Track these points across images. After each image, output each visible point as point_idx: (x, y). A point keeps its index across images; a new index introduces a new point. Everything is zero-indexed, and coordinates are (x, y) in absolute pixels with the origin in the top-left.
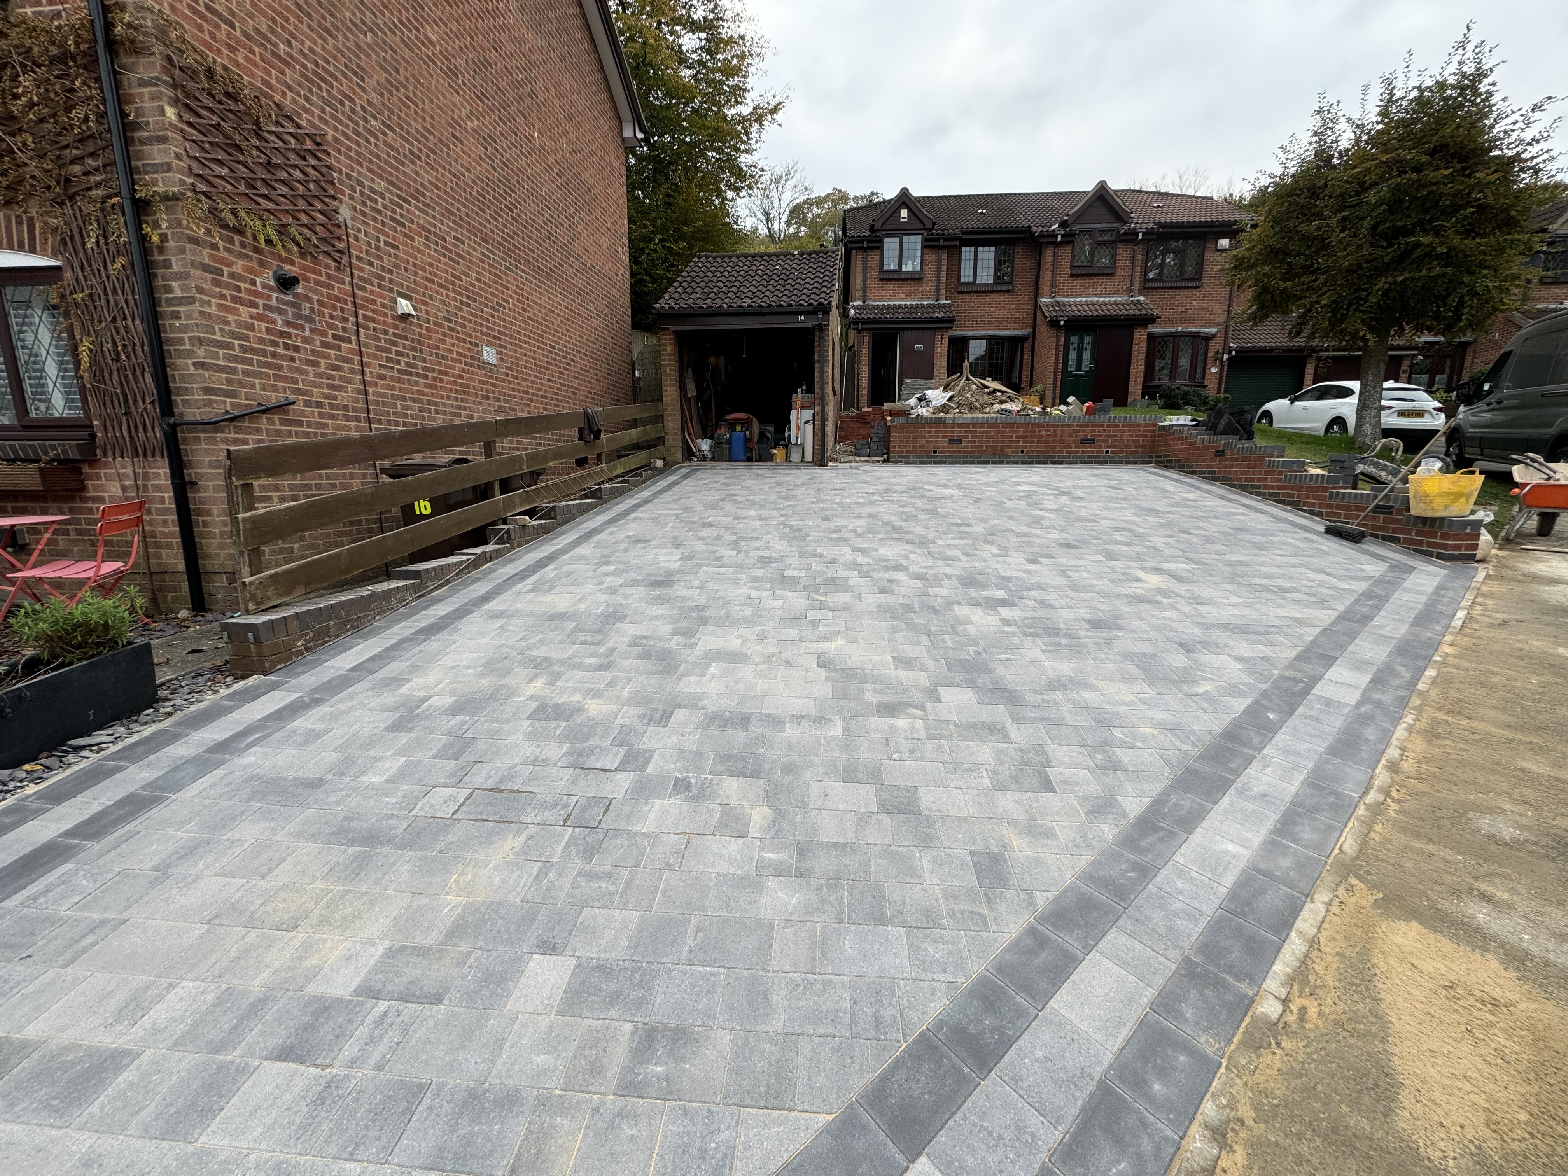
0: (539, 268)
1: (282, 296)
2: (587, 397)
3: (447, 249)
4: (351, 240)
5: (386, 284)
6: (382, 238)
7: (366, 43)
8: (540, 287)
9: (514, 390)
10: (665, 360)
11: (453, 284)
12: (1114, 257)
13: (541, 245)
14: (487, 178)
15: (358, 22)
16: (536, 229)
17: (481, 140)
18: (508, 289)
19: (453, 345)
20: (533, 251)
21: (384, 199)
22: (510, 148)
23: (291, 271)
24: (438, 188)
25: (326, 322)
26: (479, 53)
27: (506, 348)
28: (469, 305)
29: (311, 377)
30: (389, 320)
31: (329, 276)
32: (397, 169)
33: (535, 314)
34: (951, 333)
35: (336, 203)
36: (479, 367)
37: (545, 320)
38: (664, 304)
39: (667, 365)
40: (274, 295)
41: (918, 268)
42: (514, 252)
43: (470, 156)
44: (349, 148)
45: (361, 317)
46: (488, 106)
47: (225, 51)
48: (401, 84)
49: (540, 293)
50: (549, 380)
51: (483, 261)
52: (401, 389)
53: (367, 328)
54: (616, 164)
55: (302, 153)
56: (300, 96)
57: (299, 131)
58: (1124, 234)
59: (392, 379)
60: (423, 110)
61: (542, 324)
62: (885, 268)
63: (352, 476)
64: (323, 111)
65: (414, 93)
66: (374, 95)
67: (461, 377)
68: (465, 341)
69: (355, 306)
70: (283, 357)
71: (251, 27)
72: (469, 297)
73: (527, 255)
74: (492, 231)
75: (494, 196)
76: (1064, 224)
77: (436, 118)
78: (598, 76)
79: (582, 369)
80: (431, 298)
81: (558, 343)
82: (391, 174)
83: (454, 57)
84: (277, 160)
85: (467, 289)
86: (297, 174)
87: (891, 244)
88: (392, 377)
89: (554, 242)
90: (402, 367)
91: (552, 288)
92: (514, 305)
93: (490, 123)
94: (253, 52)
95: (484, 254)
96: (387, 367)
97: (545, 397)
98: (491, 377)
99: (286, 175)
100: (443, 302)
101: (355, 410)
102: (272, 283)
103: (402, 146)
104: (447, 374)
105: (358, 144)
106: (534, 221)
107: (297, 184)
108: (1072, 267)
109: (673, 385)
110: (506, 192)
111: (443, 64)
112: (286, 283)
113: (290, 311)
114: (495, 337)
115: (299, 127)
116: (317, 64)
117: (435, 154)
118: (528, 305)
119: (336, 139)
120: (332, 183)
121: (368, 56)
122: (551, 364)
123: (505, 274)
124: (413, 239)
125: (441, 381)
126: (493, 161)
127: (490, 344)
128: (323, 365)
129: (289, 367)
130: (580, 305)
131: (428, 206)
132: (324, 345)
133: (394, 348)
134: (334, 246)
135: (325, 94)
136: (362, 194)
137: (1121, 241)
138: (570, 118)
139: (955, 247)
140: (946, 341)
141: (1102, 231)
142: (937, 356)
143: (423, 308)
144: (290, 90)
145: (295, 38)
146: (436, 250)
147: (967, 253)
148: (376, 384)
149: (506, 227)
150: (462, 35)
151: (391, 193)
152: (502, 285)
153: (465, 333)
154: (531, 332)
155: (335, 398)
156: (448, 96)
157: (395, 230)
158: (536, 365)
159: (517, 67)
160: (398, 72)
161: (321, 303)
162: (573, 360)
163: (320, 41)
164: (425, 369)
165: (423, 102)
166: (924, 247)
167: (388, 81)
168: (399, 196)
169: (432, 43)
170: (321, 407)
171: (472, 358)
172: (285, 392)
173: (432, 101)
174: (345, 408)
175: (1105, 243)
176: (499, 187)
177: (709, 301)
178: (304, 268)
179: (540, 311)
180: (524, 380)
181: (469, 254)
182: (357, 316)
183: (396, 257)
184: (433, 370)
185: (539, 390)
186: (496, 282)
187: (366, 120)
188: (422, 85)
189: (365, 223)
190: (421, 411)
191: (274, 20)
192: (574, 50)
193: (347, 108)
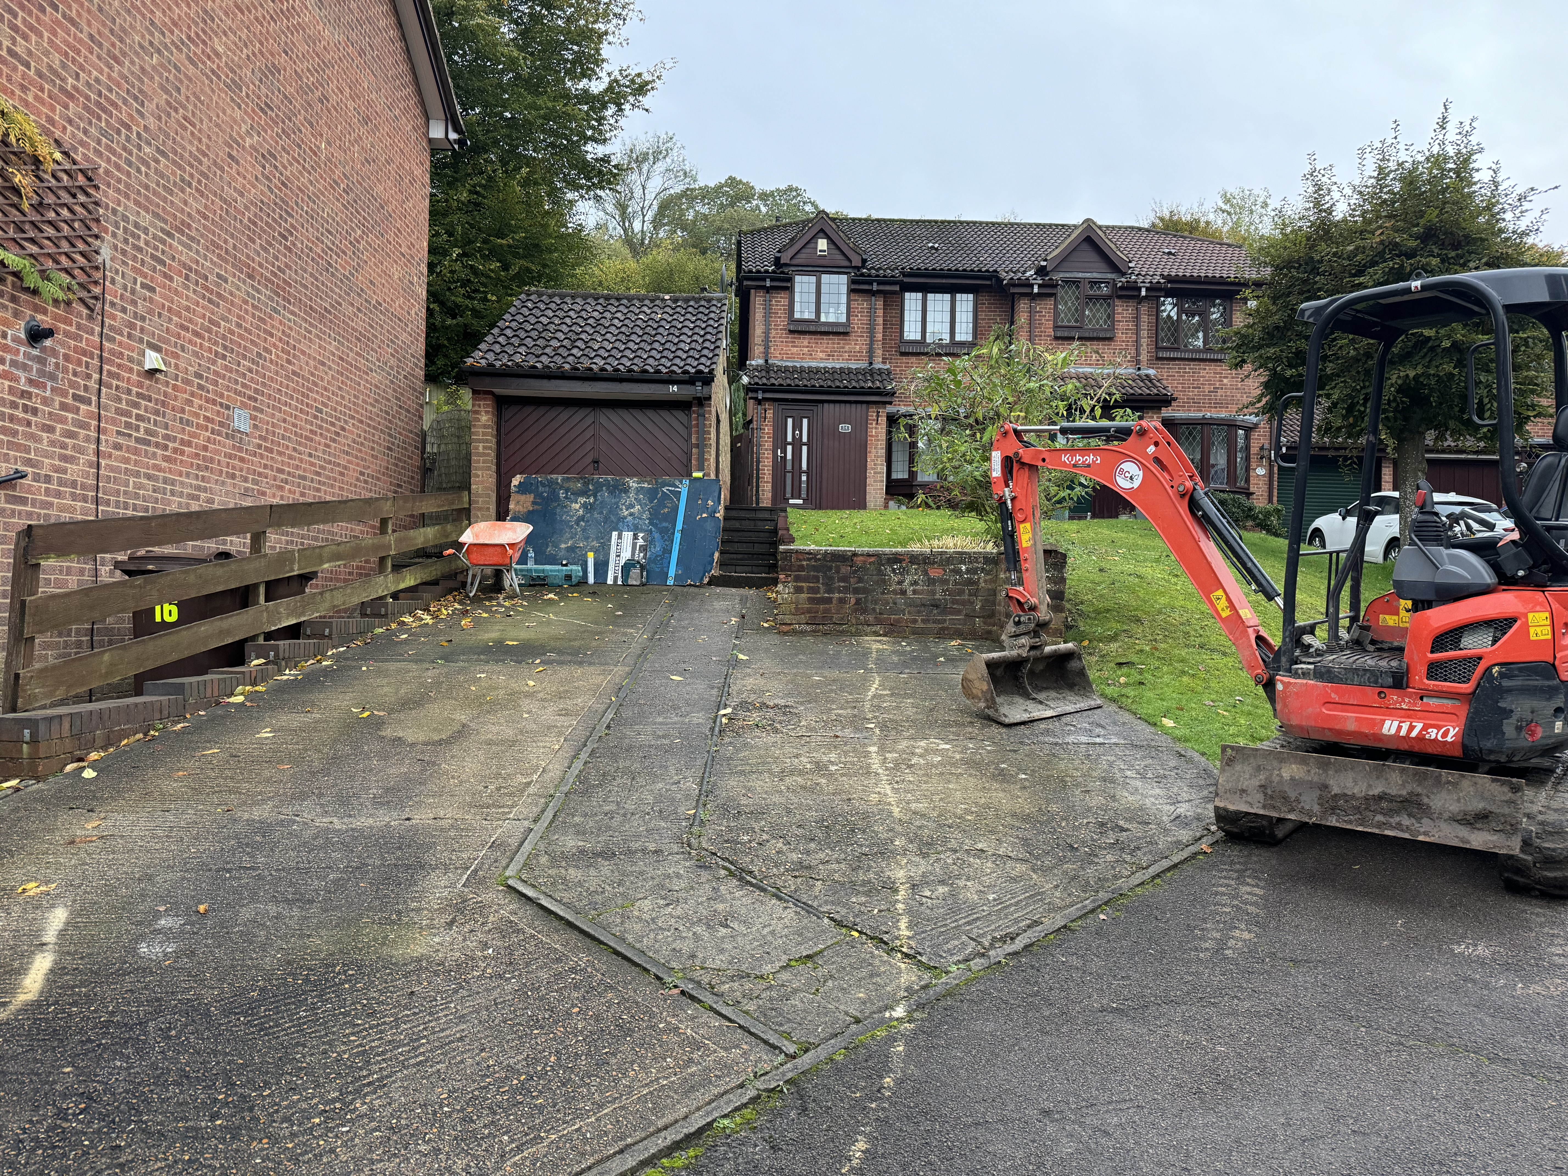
0: (311, 308)
1: (30, 350)
2: (358, 479)
3: (207, 289)
4: (107, 283)
5: (137, 333)
6: (139, 280)
7: (150, 65)
8: (310, 332)
9: (265, 466)
10: (477, 434)
11: (209, 331)
12: (1110, 317)
13: (317, 279)
14: (262, 202)
15: (146, 44)
16: (313, 259)
17: (260, 158)
18: (272, 335)
19: (200, 407)
20: (306, 287)
21: (147, 234)
22: (291, 165)
23: (43, 321)
24: (206, 218)
25: (69, 380)
26: (267, 60)
27: (262, 411)
28: (224, 357)
29: (44, 446)
30: (135, 377)
31: (79, 327)
32: (165, 200)
33: (301, 368)
34: (890, 409)
35: (98, 243)
36: (227, 436)
37: (313, 375)
38: (478, 359)
39: (479, 441)
40: (22, 349)
41: (843, 319)
42: (284, 290)
43: (245, 178)
44: (119, 181)
45: (105, 373)
46: (271, 118)
47: (18, 92)
48: (180, 103)
49: (310, 340)
50: (310, 455)
51: (246, 302)
52: (136, 463)
53: (110, 387)
54: (418, 172)
55: (73, 191)
56: (79, 129)
57: (74, 167)
58: (1121, 288)
59: (128, 449)
60: (200, 131)
61: (308, 381)
62: (797, 316)
63: (69, 570)
64: (99, 142)
65: (193, 113)
66: (152, 119)
67: (205, 448)
68: (214, 402)
69: (101, 361)
70: (19, 421)
71: (44, 65)
72: (225, 348)
73: (299, 292)
74: (260, 265)
75: (267, 223)
76: (1041, 271)
77: (214, 138)
78: (403, 68)
79: (354, 441)
80: (183, 348)
81: (326, 405)
82: (158, 205)
83: (240, 68)
84: (50, 199)
85: (224, 338)
86: (65, 212)
87: (803, 285)
88: (128, 447)
89: (333, 275)
90: (141, 434)
91: (324, 333)
92: (277, 356)
93: (272, 137)
94: (42, 90)
95: (248, 294)
96: (124, 434)
97: (304, 478)
98: (240, 449)
99: (53, 215)
100: (196, 354)
101: (84, 487)
102: (23, 336)
103: (174, 173)
104: (189, 444)
105: (128, 174)
106: (311, 249)
107: (62, 224)
108: (1056, 327)
109: (489, 468)
110: (281, 217)
111: (227, 76)
112: (36, 336)
113: (35, 366)
114: (250, 398)
115: (75, 163)
116: (100, 94)
117: (207, 178)
118: (294, 356)
119: (107, 172)
120: (97, 221)
121: (152, 78)
122: (315, 433)
123: (271, 317)
124: (171, 279)
125: (182, 453)
126: (270, 181)
127: (244, 406)
128: (58, 430)
129: (25, 434)
130: (358, 354)
131: (192, 239)
132: (64, 407)
133: (135, 411)
134: (89, 292)
135: (103, 124)
136: (125, 229)
137: (1120, 297)
138: (366, 120)
139: (894, 293)
140: (883, 420)
141: (1094, 283)
142: (871, 441)
143: (173, 361)
144: (71, 125)
145: (83, 70)
146: (195, 291)
147: (912, 300)
148: (110, 456)
149: (277, 259)
150: (251, 42)
151: (155, 227)
152: (265, 331)
153: (215, 392)
154: (294, 390)
155: (65, 471)
156: (229, 112)
157: (154, 270)
158: (296, 434)
159: (308, 70)
160: (178, 90)
161: (67, 358)
162: (343, 429)
163: (106, 70)
164: (167, 437)
165: (201, 121)
166: (851, 291)
167: (168, 103)
168: (163, 230)
169: (217, 54)
170: (49, 482)
171: (221, 424)
172: (16, 463)
173: (211, 120)
174: (74, 484)
175: (1098, 298)
176: (274, 211)
177: (544, 359)
178: (56, 317)
179: (307, 364)
180: (280, 453)
181: (231, 294)
182: (101, 373)
183: (151, 300)
184: (175, 439)
185: (297, 467)
186: (258, 328)
187: (139, 148)
188: (202, 103)
189: (124, 263)
190: (154, 491)
191: (66, 54)
192: (377, 41)
193: (123, 137)
